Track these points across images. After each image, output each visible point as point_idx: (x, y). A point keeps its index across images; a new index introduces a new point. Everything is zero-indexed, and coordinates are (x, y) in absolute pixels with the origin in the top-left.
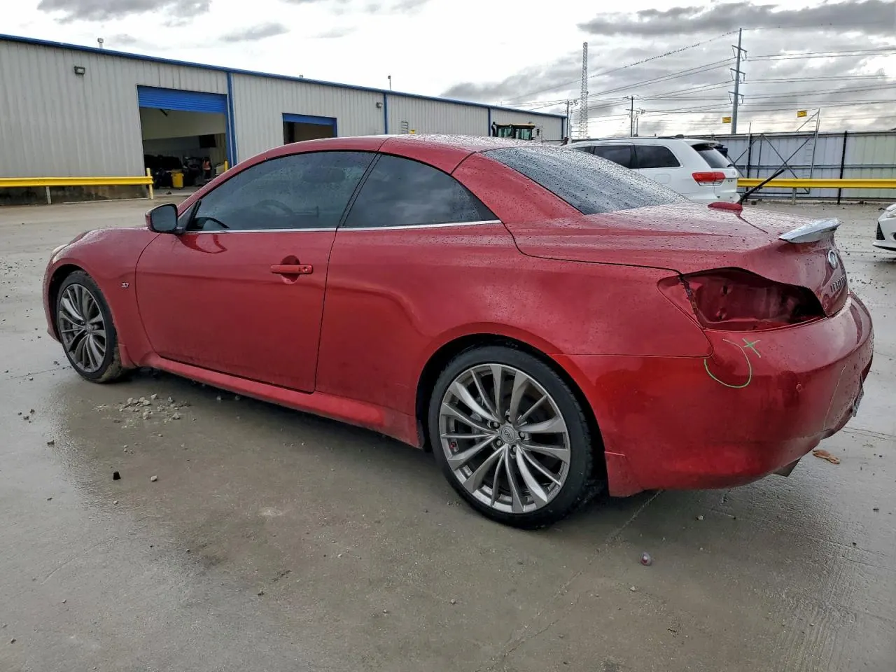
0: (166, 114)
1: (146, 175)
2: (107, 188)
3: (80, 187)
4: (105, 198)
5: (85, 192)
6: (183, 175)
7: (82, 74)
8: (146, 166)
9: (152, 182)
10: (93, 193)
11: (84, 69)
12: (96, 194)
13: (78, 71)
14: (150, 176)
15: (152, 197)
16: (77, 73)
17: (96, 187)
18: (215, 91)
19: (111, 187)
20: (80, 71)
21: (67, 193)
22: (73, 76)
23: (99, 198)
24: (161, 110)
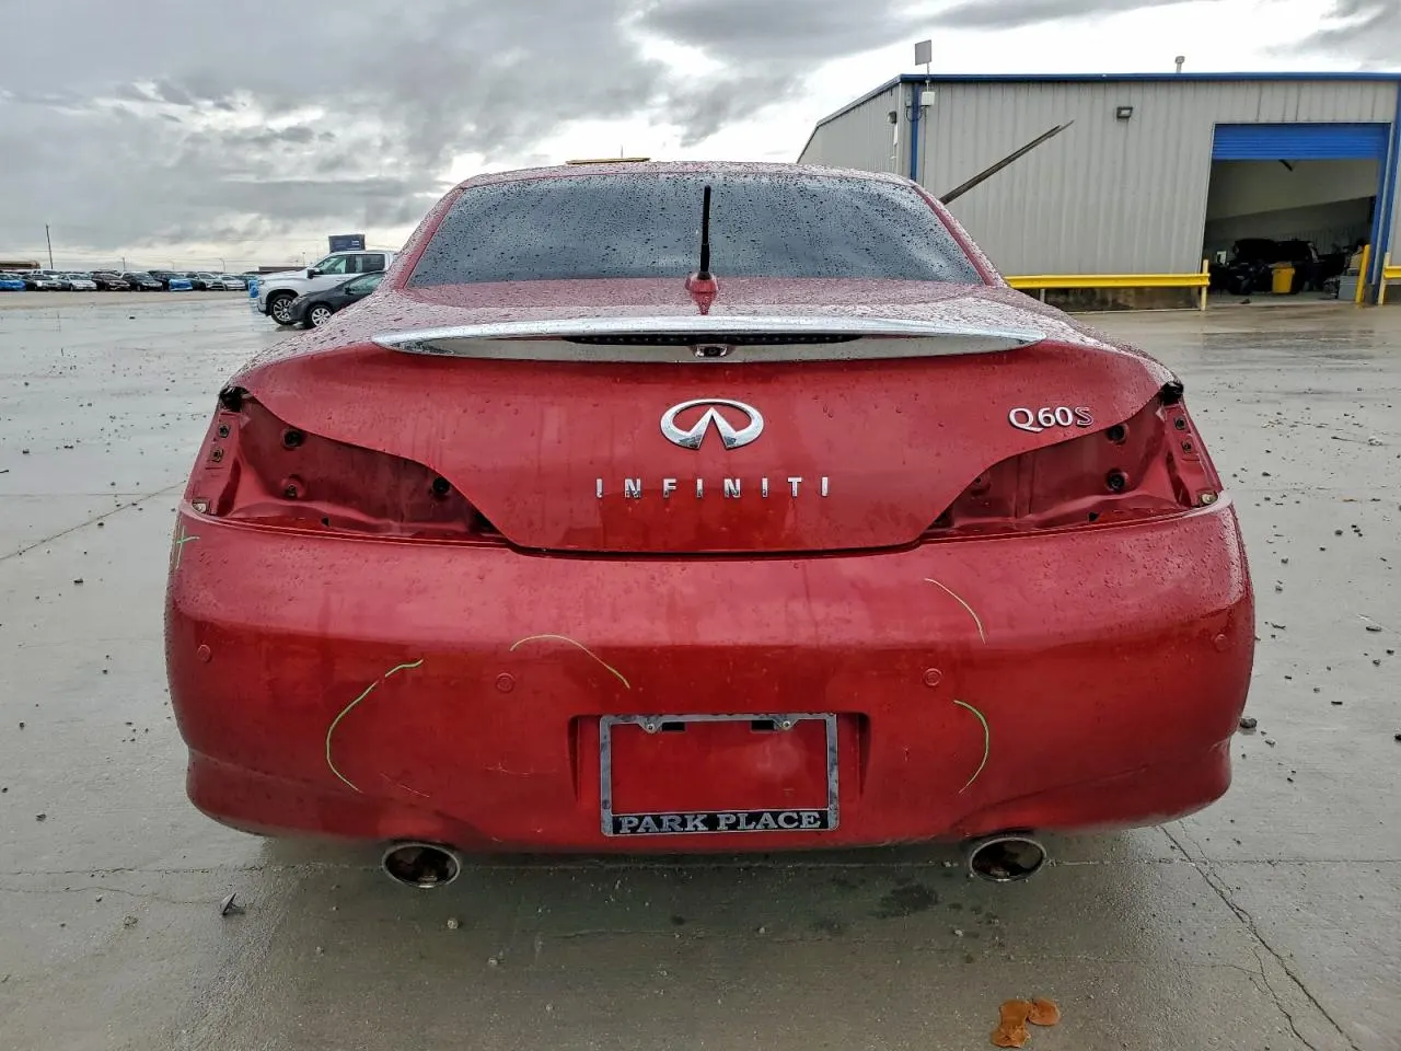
0: (1290, 169)
1: (1201, 272)
2: (1132, 292)
3: (1092, 290)
4: (1126, 308)
5: (1098, 297)
6: (1293, 271)
7: (1127, 117)
8: (1204, 258)
9: (1207, 283)
10: (1110, 299)
11: (1131, 109)
12: (1114, 301)
13: (1123, 115)
14: (1206, 274)
15: (1203, 307)
16: (1119, 117)
17: (1116, 290)
18: (1366, 119)
19: (1139, 290)
20: (1125, 113)
21: (1071, 299)
22: (1113, 123)
23: (1117, 307)
24: (1282, 161)
